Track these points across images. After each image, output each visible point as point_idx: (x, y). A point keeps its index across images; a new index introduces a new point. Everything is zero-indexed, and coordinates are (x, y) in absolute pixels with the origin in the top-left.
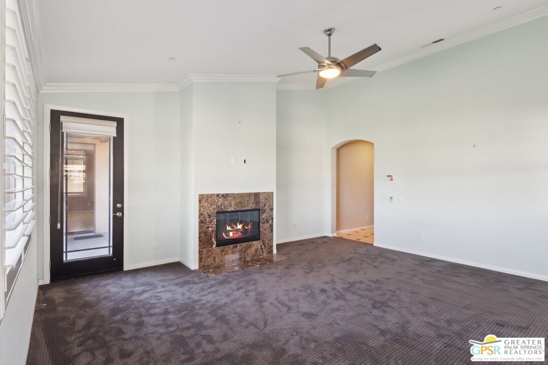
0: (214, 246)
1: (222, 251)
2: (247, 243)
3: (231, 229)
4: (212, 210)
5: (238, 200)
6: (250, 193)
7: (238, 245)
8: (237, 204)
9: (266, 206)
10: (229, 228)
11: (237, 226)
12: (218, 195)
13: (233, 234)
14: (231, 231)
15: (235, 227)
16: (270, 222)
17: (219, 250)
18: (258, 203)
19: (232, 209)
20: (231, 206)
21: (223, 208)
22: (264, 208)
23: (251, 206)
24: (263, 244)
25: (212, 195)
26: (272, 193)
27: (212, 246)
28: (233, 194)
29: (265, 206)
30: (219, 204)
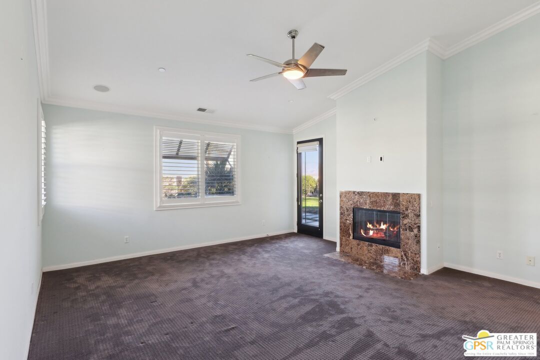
0: (351, 237)
1: (358, 245)
2: (383, 246)
3: (371, 227)
4: (349, 205)
5: (373, 199)
6: (387, 193)
7: (373, 244)
8: (372, 203)
9: (409, 211)
10: (369, 226)
11: (380, 225)
12: (354, 192)
13: (374, 233)
14: (372, 230)
15: (378, 226)
16: (416, 231)
17: (355, 242)
18: (397, 205)
19: (368, 207)
20: (366, 204)
21: (359, 204)
22: (406, 213)
23: (388, 207)
24: (405, 255)
25: (350, 192)
26: (419, 196)
27: (349, 237)
28: (368, 192)
29: (407, 210)
30: (355, 201)
